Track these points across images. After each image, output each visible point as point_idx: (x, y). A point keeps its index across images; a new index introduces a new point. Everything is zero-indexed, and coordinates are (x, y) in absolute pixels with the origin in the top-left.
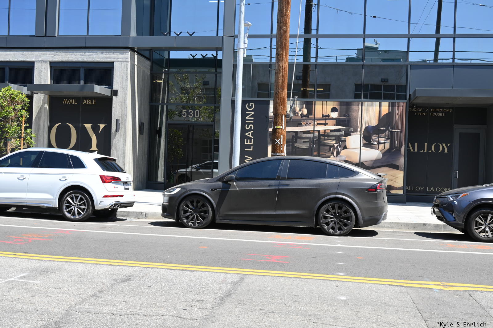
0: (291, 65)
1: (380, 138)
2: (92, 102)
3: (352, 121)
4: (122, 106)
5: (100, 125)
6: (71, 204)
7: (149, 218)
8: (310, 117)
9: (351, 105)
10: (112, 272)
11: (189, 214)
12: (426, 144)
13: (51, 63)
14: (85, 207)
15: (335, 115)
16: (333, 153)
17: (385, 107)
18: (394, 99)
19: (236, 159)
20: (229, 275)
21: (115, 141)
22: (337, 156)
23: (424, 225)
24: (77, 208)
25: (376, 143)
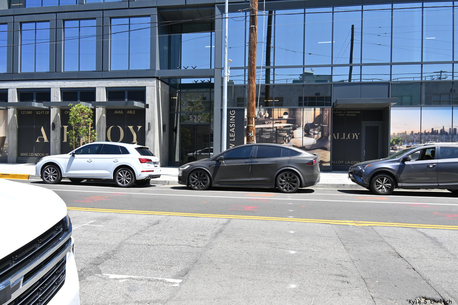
0: (257, 86)
1: (315, 131)
2: (133, 112)
3: (297, 120)
4: (152, 114)
5: (138, 127)
6: (121, 177)
7: (170, 185)
8: (271, 118)
9: (297, 110)
10: (148, 219)
11: (195, 181)
12: (344, 134)
13: (106, 88)
14: (130, 179)
15: (286, 117)
16: (285, 141)
17: (318, 111)
18: (323, 106)
19: (224, 146)
20: (220, 219)
21: (148, 137)
22: (288, 143)
23: (344, 185)
24: (125, 179)
25: (312, 134)
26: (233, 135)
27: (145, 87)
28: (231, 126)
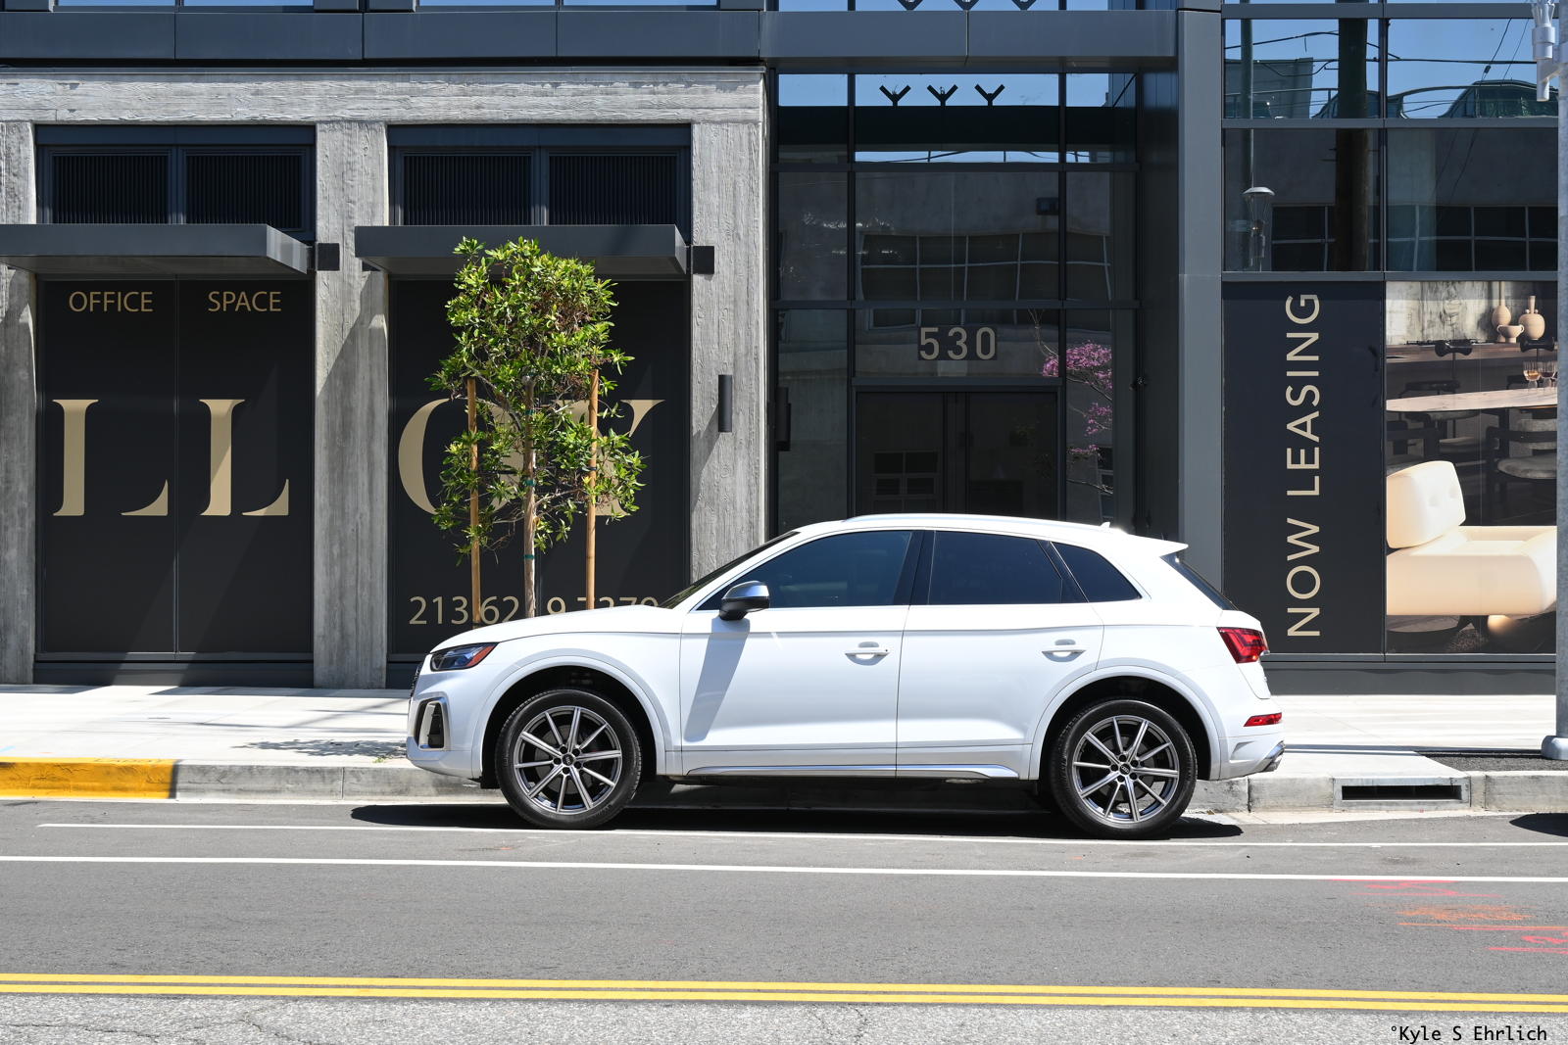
4: (736, 316)
5: (634, 403)
6: (1107, 762)
7: (1267, 808)
8: (1556, 347)
21: (711, 473)
26: (1310, 460)
27: (686, 127)
28: (1295, 396)
